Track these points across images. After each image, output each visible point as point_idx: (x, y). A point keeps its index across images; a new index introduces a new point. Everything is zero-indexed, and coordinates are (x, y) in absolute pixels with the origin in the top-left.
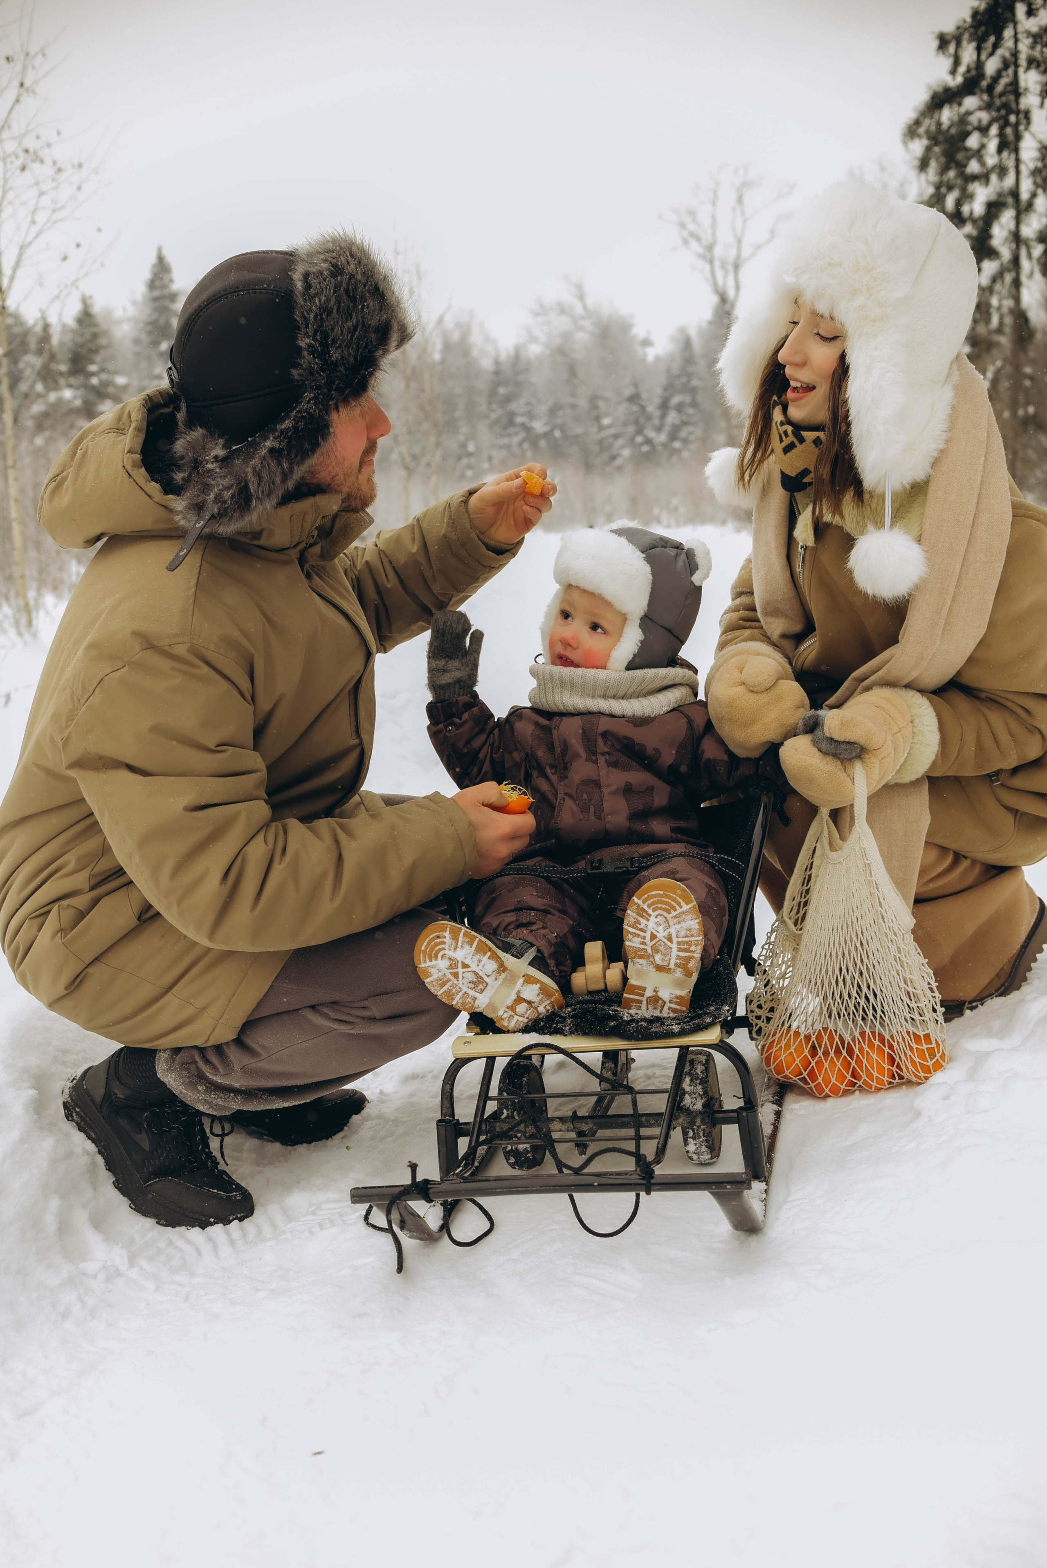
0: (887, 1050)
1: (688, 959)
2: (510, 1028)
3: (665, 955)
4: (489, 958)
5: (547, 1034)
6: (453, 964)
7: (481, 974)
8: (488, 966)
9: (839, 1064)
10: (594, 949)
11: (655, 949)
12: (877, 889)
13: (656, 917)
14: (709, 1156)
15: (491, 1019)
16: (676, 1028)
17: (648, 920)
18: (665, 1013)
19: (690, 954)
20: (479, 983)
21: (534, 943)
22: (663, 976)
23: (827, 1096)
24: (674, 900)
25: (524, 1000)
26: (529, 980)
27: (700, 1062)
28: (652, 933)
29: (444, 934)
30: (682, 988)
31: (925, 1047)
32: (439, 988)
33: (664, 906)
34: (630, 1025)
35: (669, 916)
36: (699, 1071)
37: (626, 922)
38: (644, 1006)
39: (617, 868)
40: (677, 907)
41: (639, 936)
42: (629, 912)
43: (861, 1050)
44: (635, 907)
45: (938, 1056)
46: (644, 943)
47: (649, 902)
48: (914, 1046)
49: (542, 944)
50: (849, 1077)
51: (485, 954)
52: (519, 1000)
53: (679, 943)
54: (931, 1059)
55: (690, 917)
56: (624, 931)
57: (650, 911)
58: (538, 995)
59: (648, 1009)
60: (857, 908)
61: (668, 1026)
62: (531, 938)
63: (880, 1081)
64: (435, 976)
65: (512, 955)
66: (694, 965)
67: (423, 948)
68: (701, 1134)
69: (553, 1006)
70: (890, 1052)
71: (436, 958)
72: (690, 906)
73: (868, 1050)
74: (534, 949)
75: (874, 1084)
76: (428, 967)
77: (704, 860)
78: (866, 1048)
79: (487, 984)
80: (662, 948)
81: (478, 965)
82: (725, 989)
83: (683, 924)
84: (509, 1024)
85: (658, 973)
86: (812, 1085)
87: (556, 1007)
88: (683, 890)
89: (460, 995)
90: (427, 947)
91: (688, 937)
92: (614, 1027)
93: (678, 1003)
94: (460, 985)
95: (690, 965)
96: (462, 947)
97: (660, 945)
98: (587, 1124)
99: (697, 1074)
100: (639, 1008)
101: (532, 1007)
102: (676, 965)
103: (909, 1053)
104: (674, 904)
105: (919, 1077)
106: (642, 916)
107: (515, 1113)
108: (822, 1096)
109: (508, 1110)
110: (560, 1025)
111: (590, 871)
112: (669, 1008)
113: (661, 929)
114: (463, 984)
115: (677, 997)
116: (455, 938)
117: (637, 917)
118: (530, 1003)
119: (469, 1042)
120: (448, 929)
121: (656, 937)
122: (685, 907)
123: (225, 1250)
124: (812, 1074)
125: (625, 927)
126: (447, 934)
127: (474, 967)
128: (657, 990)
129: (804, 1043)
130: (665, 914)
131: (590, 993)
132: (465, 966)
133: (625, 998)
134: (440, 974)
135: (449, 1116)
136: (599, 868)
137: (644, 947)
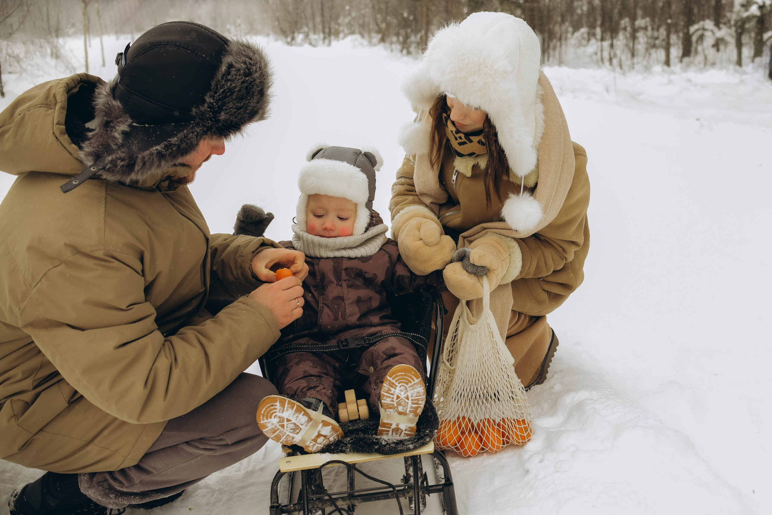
0: (501, 430)
1: (417, 408)
2: (312, 451)
3: (404, 406)
4: (303, 415)
5: (335, 453)
6: (281, 420)
7: (298, 424)
8: (303, 419)
9: (476, 439)
10: (350, 395)
11: (399, 404)
12: (496, 344)
13: (400, 387)
14: (423, 508)
15: (302, 447)
16: (411, 446)
17: (395, 389)
18: (403, 438)
19: (418, 405)
20: (296, 429)
21: (321, 399)
22: (402, 417)
23: (469, 456)
24: (410, 377)
25: (322, 435)
26: (325, 424)
28: (397, 396)
29: (276, 404)
30: (412, 423)
31: (523, 426)
32: (272, 434)
33: (405, 381)
34: (386, 447)
35: (407, 386)
37: (383, 390)
38: (390, 433)
39: (357, 345)
40: (412, 381)
41: (390, 397)
42: (384, 384)
43: (488, 431)
44: (388, 382)
45: (529, 430)
46: (393, 401)
47: (396, 379)
48: (517, 426)
49: (325, 399)
50: (481, 446)
51: (301, 413)
52: (319, 435)
53: (412, 400)
54: (526, 432)
55: (419, 386)
56: (381, 395)
57: (397, 384)
58: (331, 432)
59: (392, 435)
60: (485, 355)
61: (406, 445)
62: (319, 397)
63: (498, 447)
64: (270, 428)
65: (313, 410)
66: (420, 411)
67: (262, 412)
69: (338, 437)
70: (503, 431)
71: (271, 418)
72: (419, 380)
73: (492, 431)
74: (322, 402)
75: (495, 449)
76: (266, 423)
77: (405, 337)
78: (491, 430)
79: (301, 429)
80: (403, 403)
81: (296, 420)
82: (432, 418)
83: (415, 390)
84: (313, 449)
85: (399, 416)
86: (462, 451)
87: (340, 437)
88: (415, 371)
89: (285, 436)
90: (265, 412)
91: (418, 396)
92: (377, 449)
93: (410, 431)
94: (285, 431)
95: (417, 411)
96: (287, 410)
97: (402, 402)
98: (357, 500)
100: (388, 434)
101: (326, 438)
102: (410, 411)
103: (514, 430)
104: (410, 379)
105: (519, 443)
106: (392, 387)
108: (466, 456)
110: (344, 448)
111: (342, 348)
113: (403, 393)
114: (287, 430)
115: (409, 428)
116: (283, 405)
117: (390, 387)
118: (325, 436)
119: (289, 462)
120: (278, 401)
121: (400, 397)
122: (416, 381)
124: (462, 445)
125: (382, 392)
126: (278, 404)
127: (294, 421)
128: (398, 424)
129: (458, 429)
130: (405, 385)
132: (288, 420)
133: (380, 430)
134: (273, 426)
135: (276, 503)
136: (347, 346)
137: (393, 403)
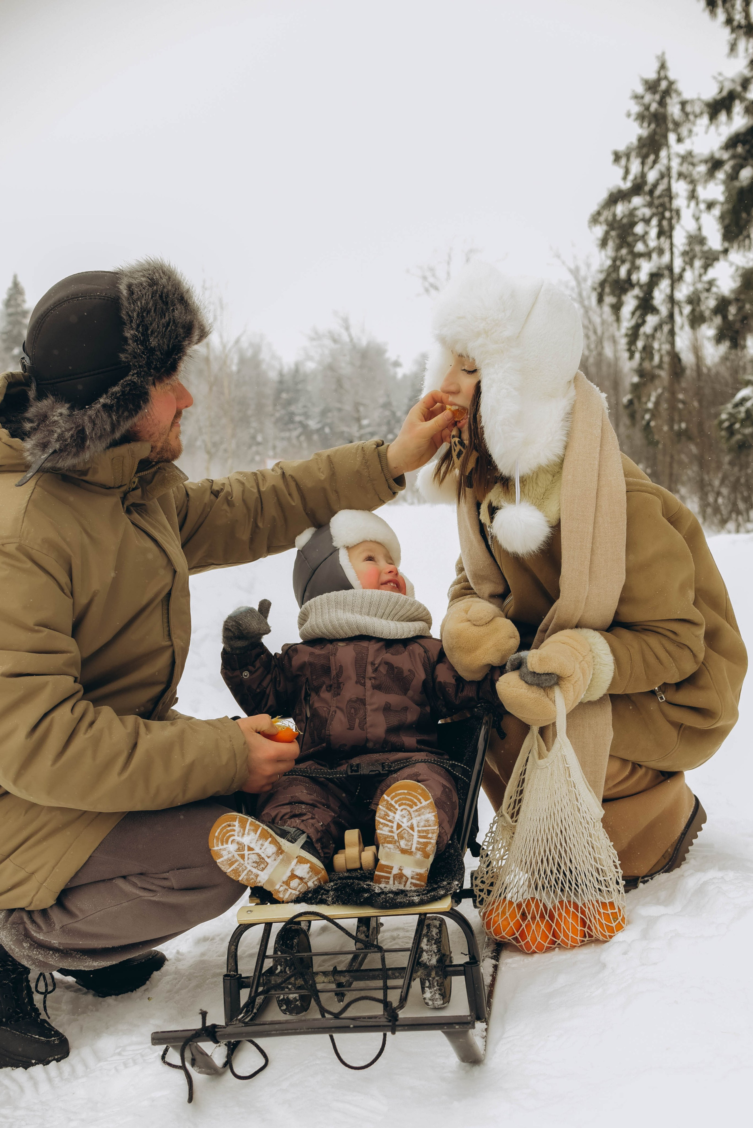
0: (579, 915)
1: (426, 844)
2: (284, 899)
3: (408, 841)
4: (270, 843)
5: (314, 904)
6: (241, 847)
7: (263, 855)
8: (269, 849)
9: (543, 927)
10: (352, 836)
11: (401, 837)
12: (575, 787)
13: (402, 810)
14: (442, 1002)
15: (270, 892)
16: (416, 899)
17: (395, 813)
18: (408, 888)
19: (428, 840)
20: (261, 862)
21: (305, 831)
22: (406, 857)
23: (534, 952)
24: (416, 797)
25: (297, 877)
26: (301, 860)
27: (435, 926)
28: (398, 824)
29: (234, 823)
30: (421, 868)
31: (610, 912)
32: (228, 867)
33: (408, 802)
34: (380, 897)
35: (411, 810)
36: (434, 933)
37: (377, 815)
38: (391, 881)
39: (371, 771)
40: (418, 803)
41: (387, 825)
42: (380, 806)
43: (560, 915)
44: (385, 803)
45: (620, 919)
46: (392, 832)
47: (396, 799)
48: (602, 911)
49: (311, 831)
50: (550, 937)
51: (267, 839)
52: (293, 876)
53: (419, 831)
54: (615, 921)
55: (428, 811)
56: (376, 822)
57: (397, 806)
58: (308, 873)
59: (394, 884)
60: (557, 803)
61: (410, 897)
62: (302, 827)
63: (574, 940)
64: (225, 857)
65: (288, 840)
66: (431, 849)
67: (216, 834)
68: (435, 984)
69: (320, 882)
70: (582, 916)
71: (227, 843)
72: (428, 802)
73: (565, 915)
74: (304, 835)
75: (570, 942)
76: (220, 849)
77: (440, 766)
78: (564, 914)
79: (268, 864)
80: (406, 835)
81: (261, 849)
82: (455, 867)
83: (423, 817)
84: (284, 896)
85: (403, 855)
86: (523, 943)
87: (322, 883)
88: (423, 789)
89: (246, 872)
90: (219, 834)
91: (426, 826)
92: (368, 898)
93: (418, 879)
94: (246, 864)
95: (428, 849)
96: (248, 834)
97: (405, 833)
98: (344, 977)
99: (433, 936)
100: (388, 883)
101: (303, 882)
102: (417, 848)
103: (597, 916)
104: (415, 800)
105: (605, 936)
106: (390, 810)
107: (287, 968)
108: (529, 952)
109: (281, 966)
110: (324, 897)
111: (350, 773)
112: (411, 883)
113: (405, 820)
114: (248, 863)
115: (417, 874)
116: (243, 826)
117: (387, 811)
118: (301, 879)
119: (251, 911)
120: (238, 820)
121: (401, 826)
122: (424, 803)
123: (44, 1087)
124: (523, 935)
125: (377, 818)
126: (237, 823)
127: (257, 850)
128: (402, 868)
129: (516, 910)
130: (408, 808)
131: (349, 871)
132: (250, 849)
133: (377, 875)
134: (230, 855)
135: (233, 971)
136: (357, 771)
137: (392, 834)
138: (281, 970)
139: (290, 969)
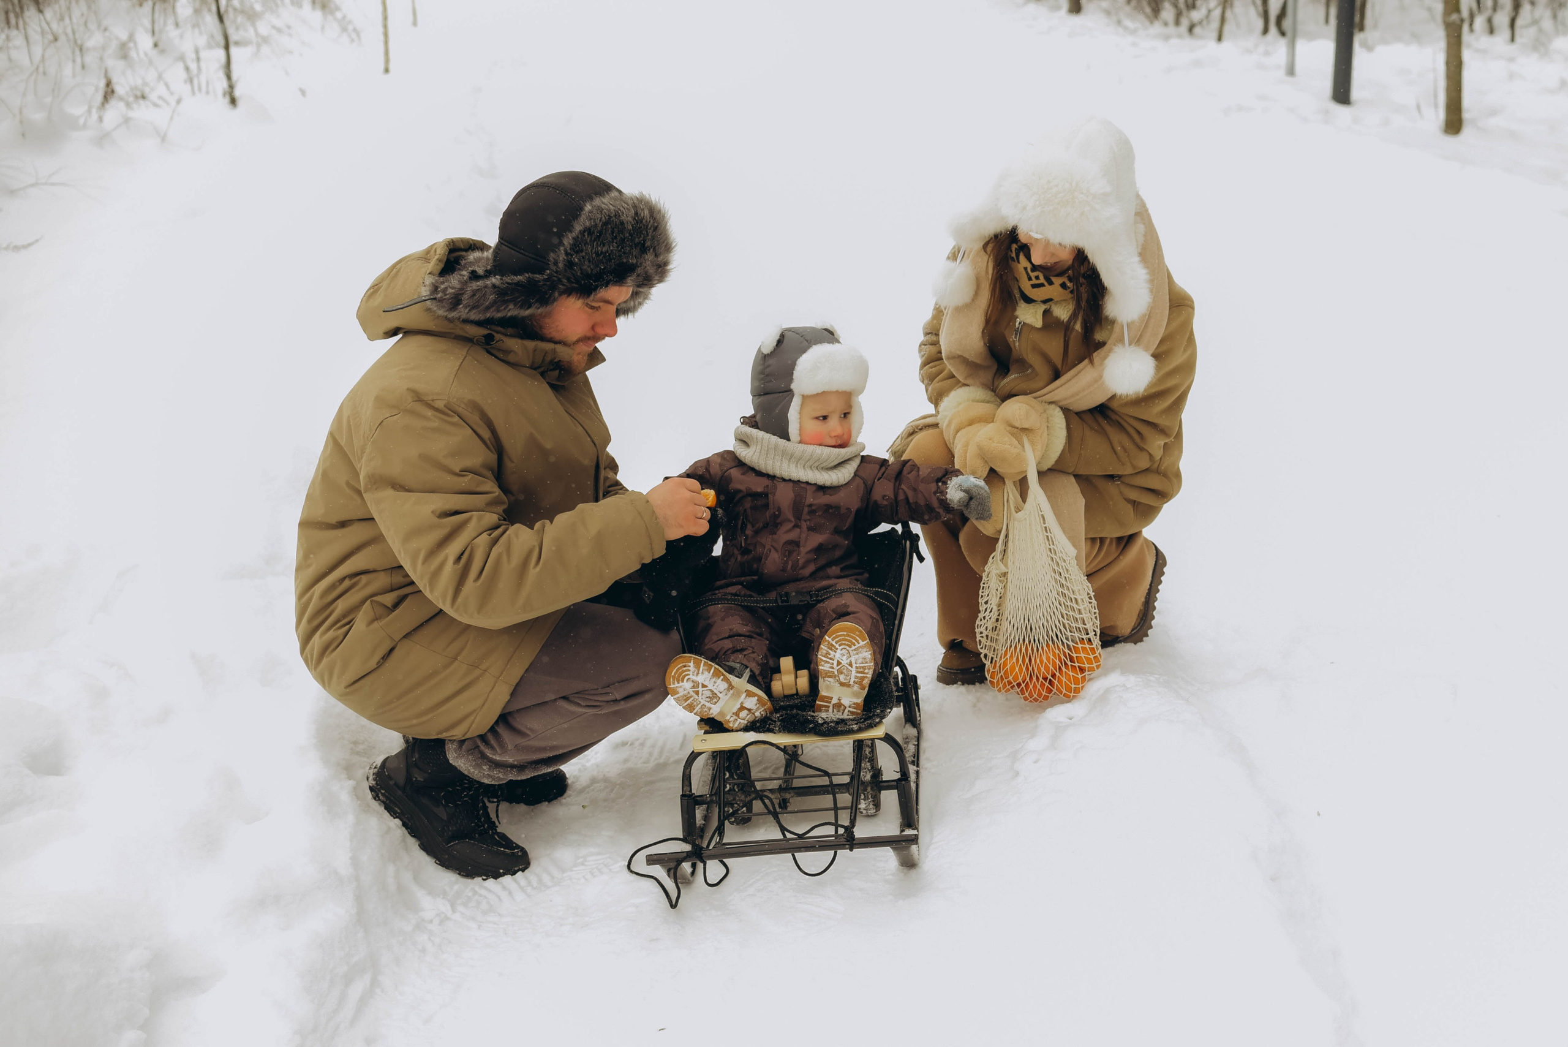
1: (863, 678)
2: (734, 728)
3: (847, 676)
4: (722, 680)
5: (761, 732)
6: (696, 685)
7: (715, 691)
8: (721, 685)
11: (840, 672)
13: (842, 650)
14: (875, 811)
15: (720, 722)
16: (855, 727)
17: (836, 652)
18: (845, 716)
19: (865, 675)
20: (714, 697)
21: (748, 665)
22: (845, 688)
24: (852, 638)
25: (746, 709)
26: (749, 694)
27: (868, 746)
28: (838, 661)
29: (689, 664)
30: (857, 698)
32: (684, 702)
33: (847, 643)
34: (823, 727)
35: (850, 649)
36: (867, 752)
37: (820, 653)
38: (830, 710)
39: (801, 601)
40: (856, 643)
41: (829, 662)
42: (822, 646)
44: (827, 643)
46: (832, 668)
47: (837, 640)
49: (753, 665)
51: (719, 678)
52: (742, 708)
53: (857, 668)
55: (865, 650)
56: (819, 660)
57: (837, 646)
58: (756, 705)
59: (833, 712)
61: (849, 725)
62: (745, 662)
64: (681, 694)
65: (736, 676)
66: (866, 682)
67: (673, 674)
68: (870, 797)
69: (766, 712)
71: (683, 681)
72: (865, 642)
74: (748, 670)
76: (676, 687)
77: (865, 594)
79: (720, 698)
80: (845, 671)
81: (713, 686)
82: (886, 695)
83: (860, 655)
84: (734, 724)
85: (841, 687)
87: (768, 712)
88: (860, 631)
89: (700, 706)
90: (675, 673)
91: (863, 663)
92: (812, 728)
93: (855, 708)
94: (700, 699)
95: (865, 682)
96: (702, 673)
97: (844, 669)
98: (789, 793)
99: (866, 755)
100: (827, 711)
101: (751, 713)
102: (855, 682)
104: (854, 641)
106: (831, 649)
107: (736, 786)
109: (730, 785)
110: (771, 727)
111: (780, 603)
112: (849, 711)
113: (844, 658)
114: (702, 699)
115: (854, 704)
116: (698, 667)
117: (828, 650)
118: (749, 710)
119: (704, 740)
120: (692, 661)
121: (841, 663)
122: (862, 643)
125: (819, 656)
126: (691, 664)
127: (710, 687)
128: (840, 699)
130: (848, 648)
131: (787, 698)
132: (704, 686)
133: (818, 705)
134: (685, 692)
135: (688, 795)
136: (787, 601)
137: (832, 670)
138: (730, 788)
139: (738, 787)
